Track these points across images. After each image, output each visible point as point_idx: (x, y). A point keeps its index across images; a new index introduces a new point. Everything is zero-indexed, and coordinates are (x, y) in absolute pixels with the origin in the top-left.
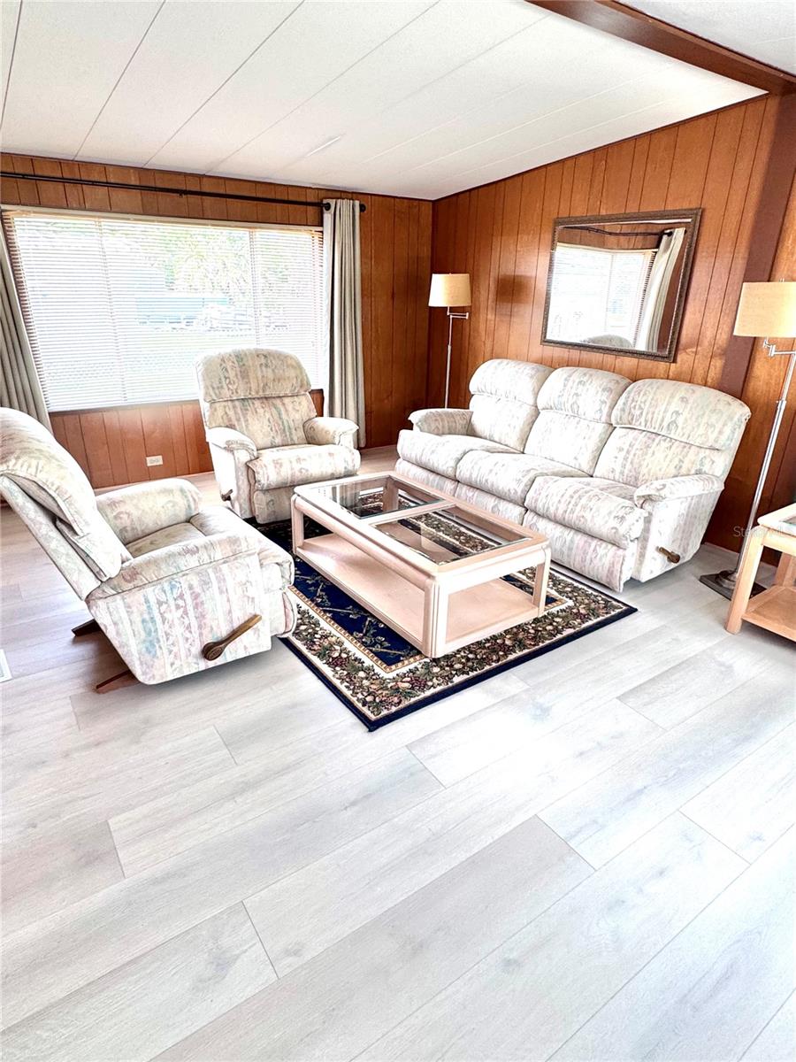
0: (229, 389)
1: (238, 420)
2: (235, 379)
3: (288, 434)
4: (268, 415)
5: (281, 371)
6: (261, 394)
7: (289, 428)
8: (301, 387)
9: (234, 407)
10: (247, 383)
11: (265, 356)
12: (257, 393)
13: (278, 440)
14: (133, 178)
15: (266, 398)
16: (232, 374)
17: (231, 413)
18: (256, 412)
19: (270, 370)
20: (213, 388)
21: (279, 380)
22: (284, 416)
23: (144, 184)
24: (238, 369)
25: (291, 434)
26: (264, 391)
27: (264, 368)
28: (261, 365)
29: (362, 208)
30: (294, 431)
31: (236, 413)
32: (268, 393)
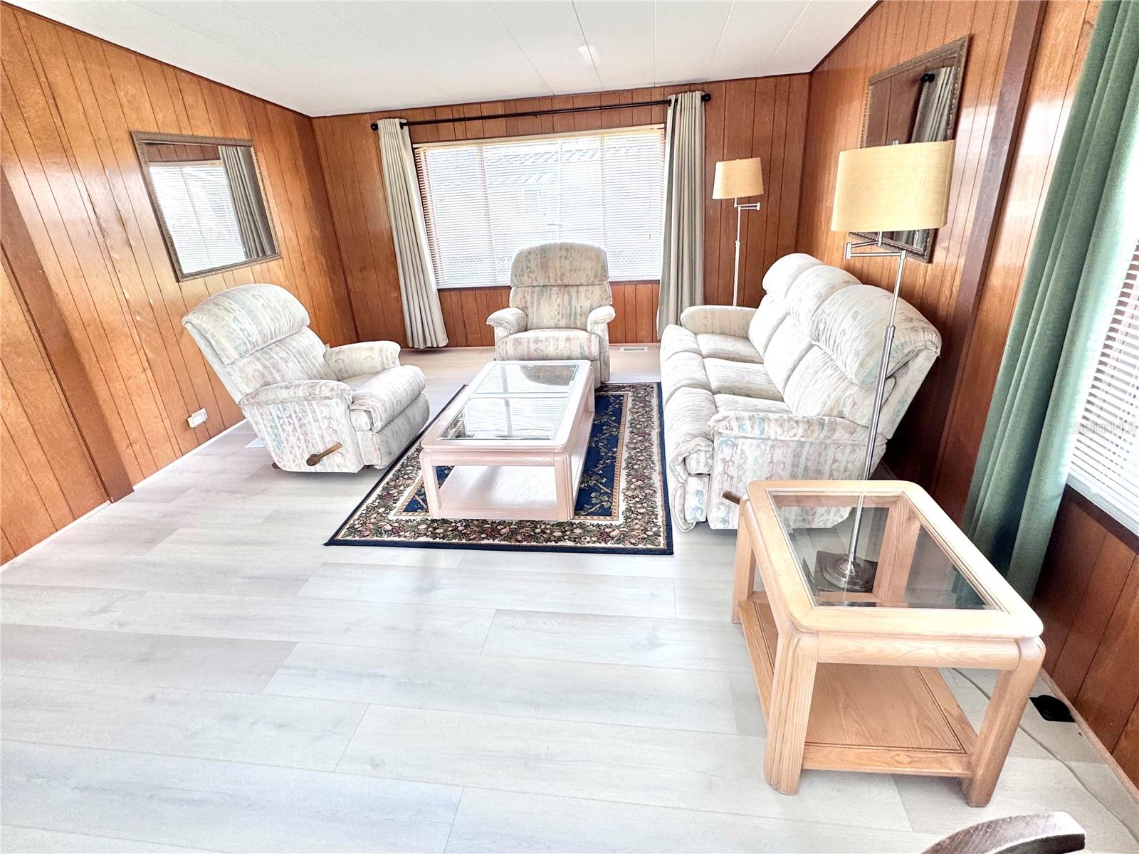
0: (529, 276)
1: (532, 303)
2: (536, 270)
3: (572, 319)
4: (559, 301)
5: (578, 263)
6: (559, 282)
7: (576, 313)
8: (595, 277)
9: (533, 292)
10: (545, 272)
11: (567, 250)
12: (556, 280)
13: (563, 323)
14: (500, 109)
15: (566, 286)
16: (533, 264)
17: (528, 297)
18: (550, 297)
19: (568, 262)
20: (516, 276)
21: (575, 271)
22: (573, 303)
23: (508, 112)
24: (539, 261)
25: (575, 318)
26: (561, 280)
27: (563, 260)
28: (561, 257)
29: (706, 98)
30: (578, 317)
31: (532, 297)
32: (566, 281)
